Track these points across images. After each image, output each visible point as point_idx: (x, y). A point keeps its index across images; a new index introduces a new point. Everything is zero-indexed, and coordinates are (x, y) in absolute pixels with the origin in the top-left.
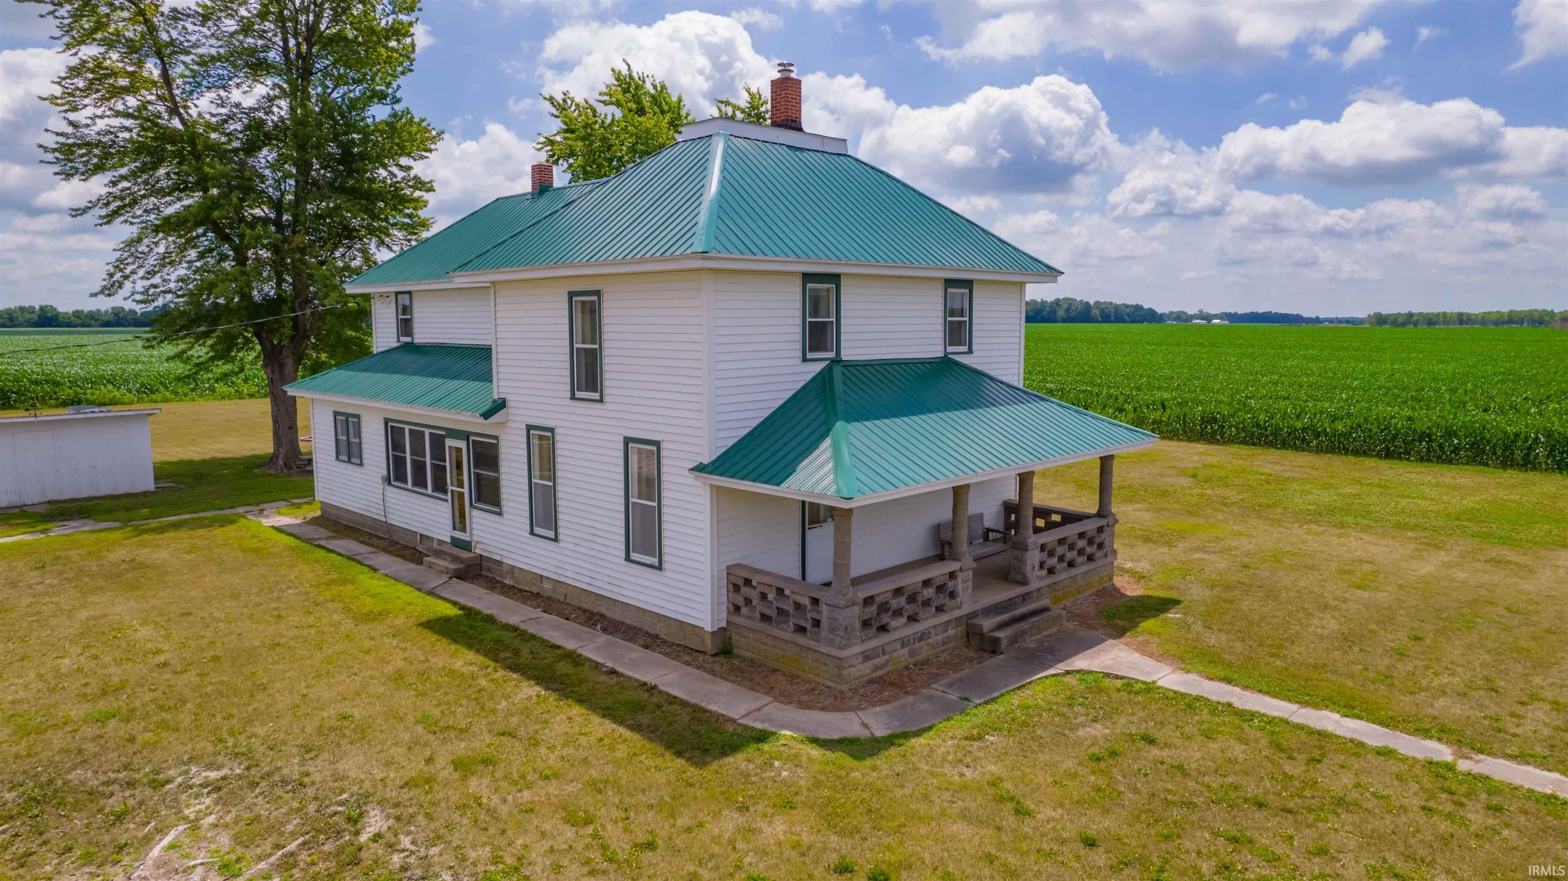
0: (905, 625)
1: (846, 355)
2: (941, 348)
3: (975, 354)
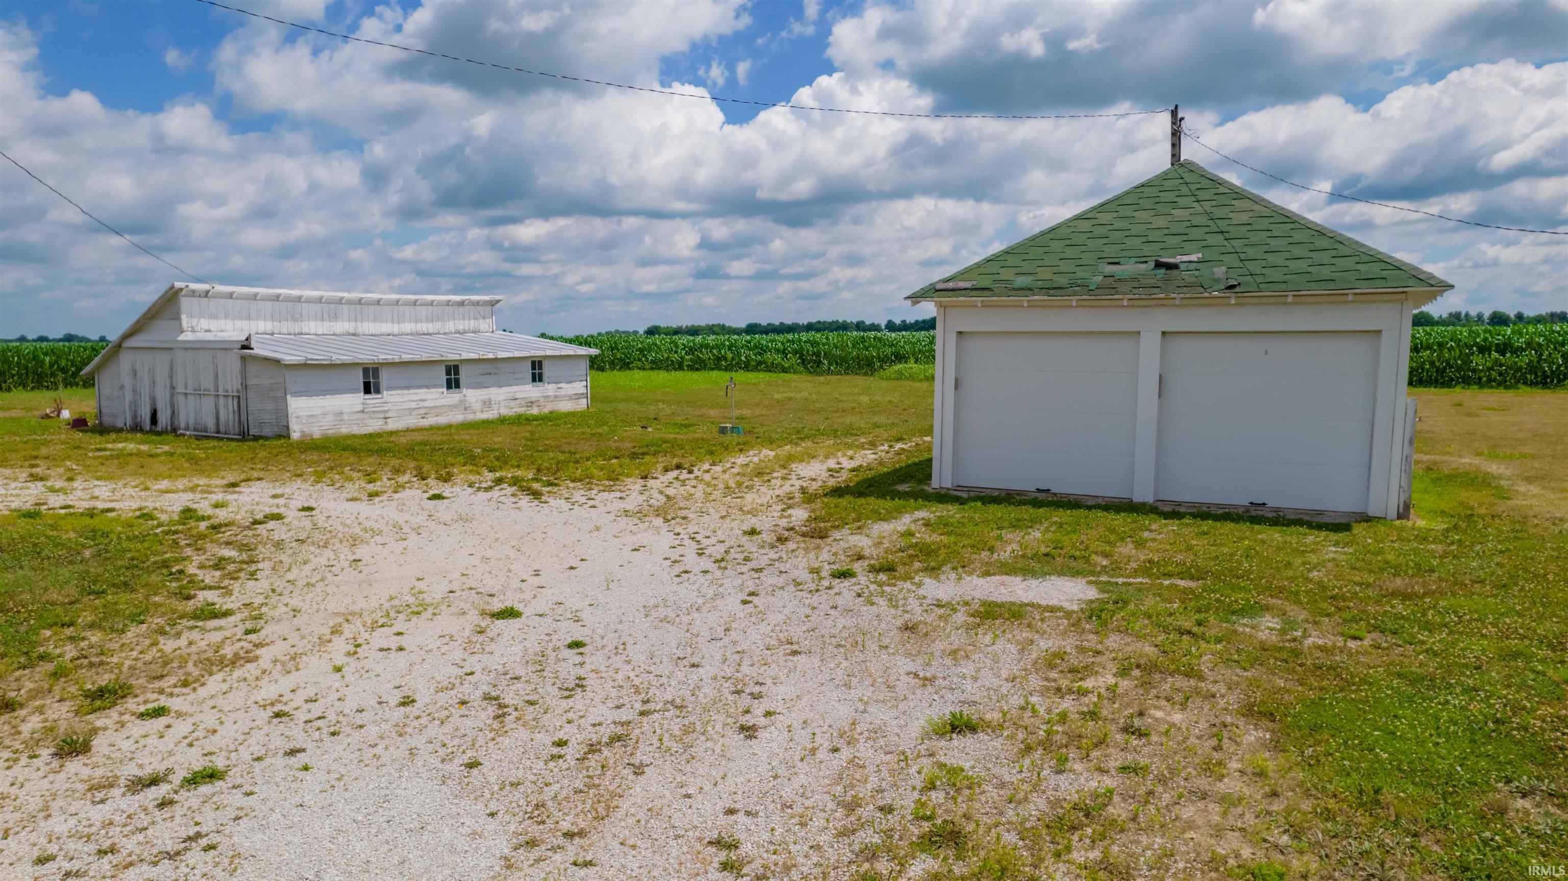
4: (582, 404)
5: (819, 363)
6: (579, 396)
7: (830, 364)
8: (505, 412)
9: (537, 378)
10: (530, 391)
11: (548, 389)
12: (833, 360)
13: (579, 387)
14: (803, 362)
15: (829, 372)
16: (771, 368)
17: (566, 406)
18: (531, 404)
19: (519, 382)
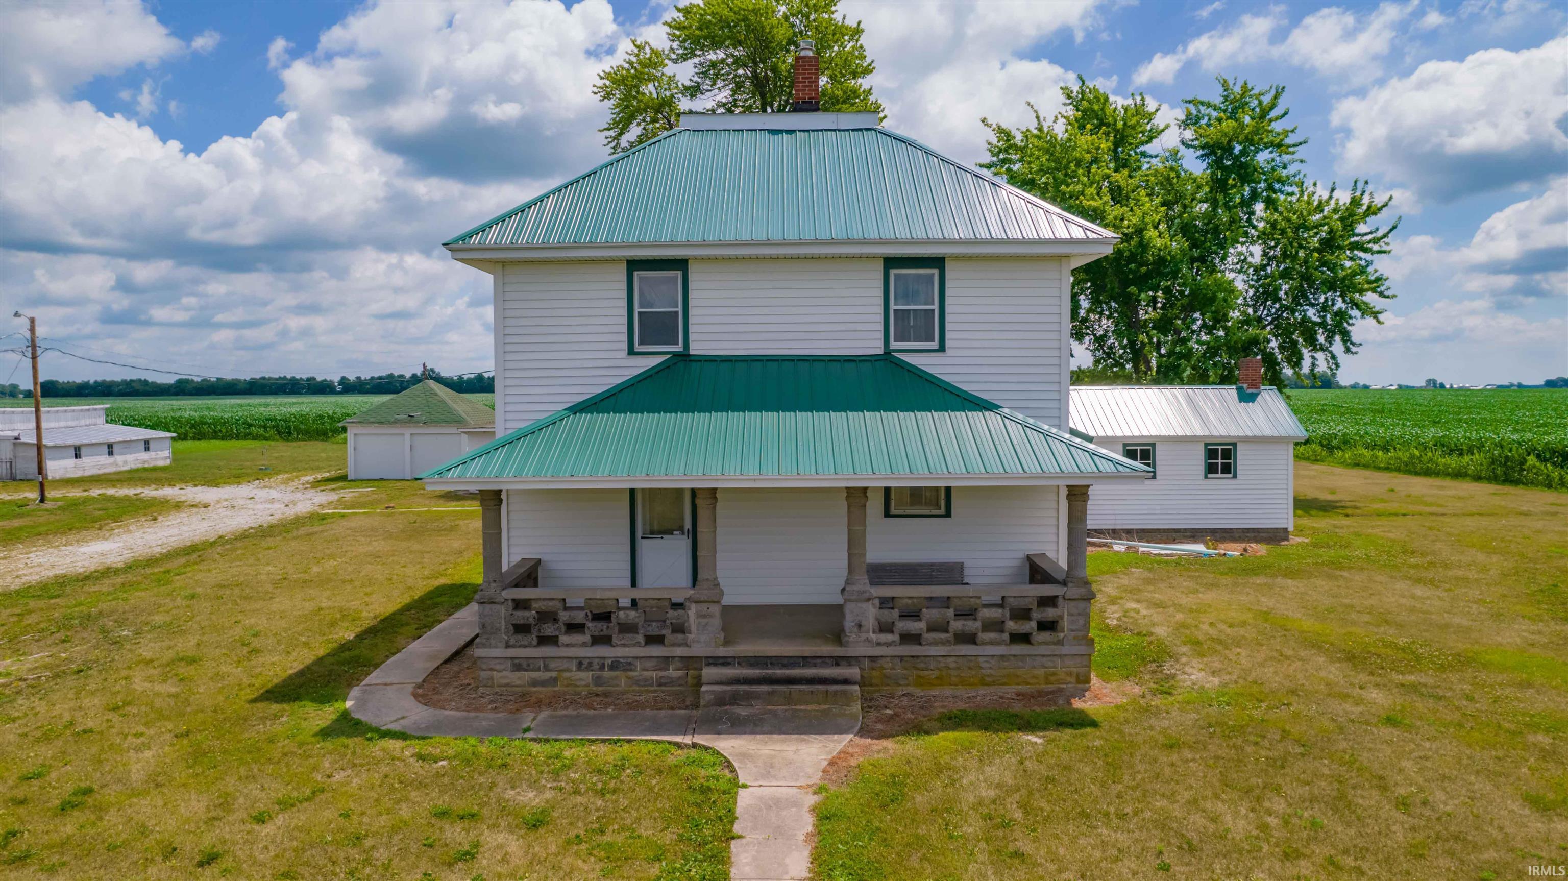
0: (584, 645)
1: (695, 349)
2: (881, 344)
3: (949, 352)
4: (168, 462)
5: (290, 433)
6: (166, 458)
7: (298, 434)
8: (133, 466)
9: (147, 449)
10: (144, 456)
11: (151, 455)
12: (299, 431)
13: (166, 453)
14: (279, 433)
15: (297, 439)
16: (256, 438)
17: (161, 463)
18: (145, 462)
19: (139, 452)
